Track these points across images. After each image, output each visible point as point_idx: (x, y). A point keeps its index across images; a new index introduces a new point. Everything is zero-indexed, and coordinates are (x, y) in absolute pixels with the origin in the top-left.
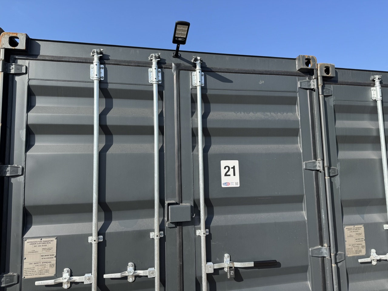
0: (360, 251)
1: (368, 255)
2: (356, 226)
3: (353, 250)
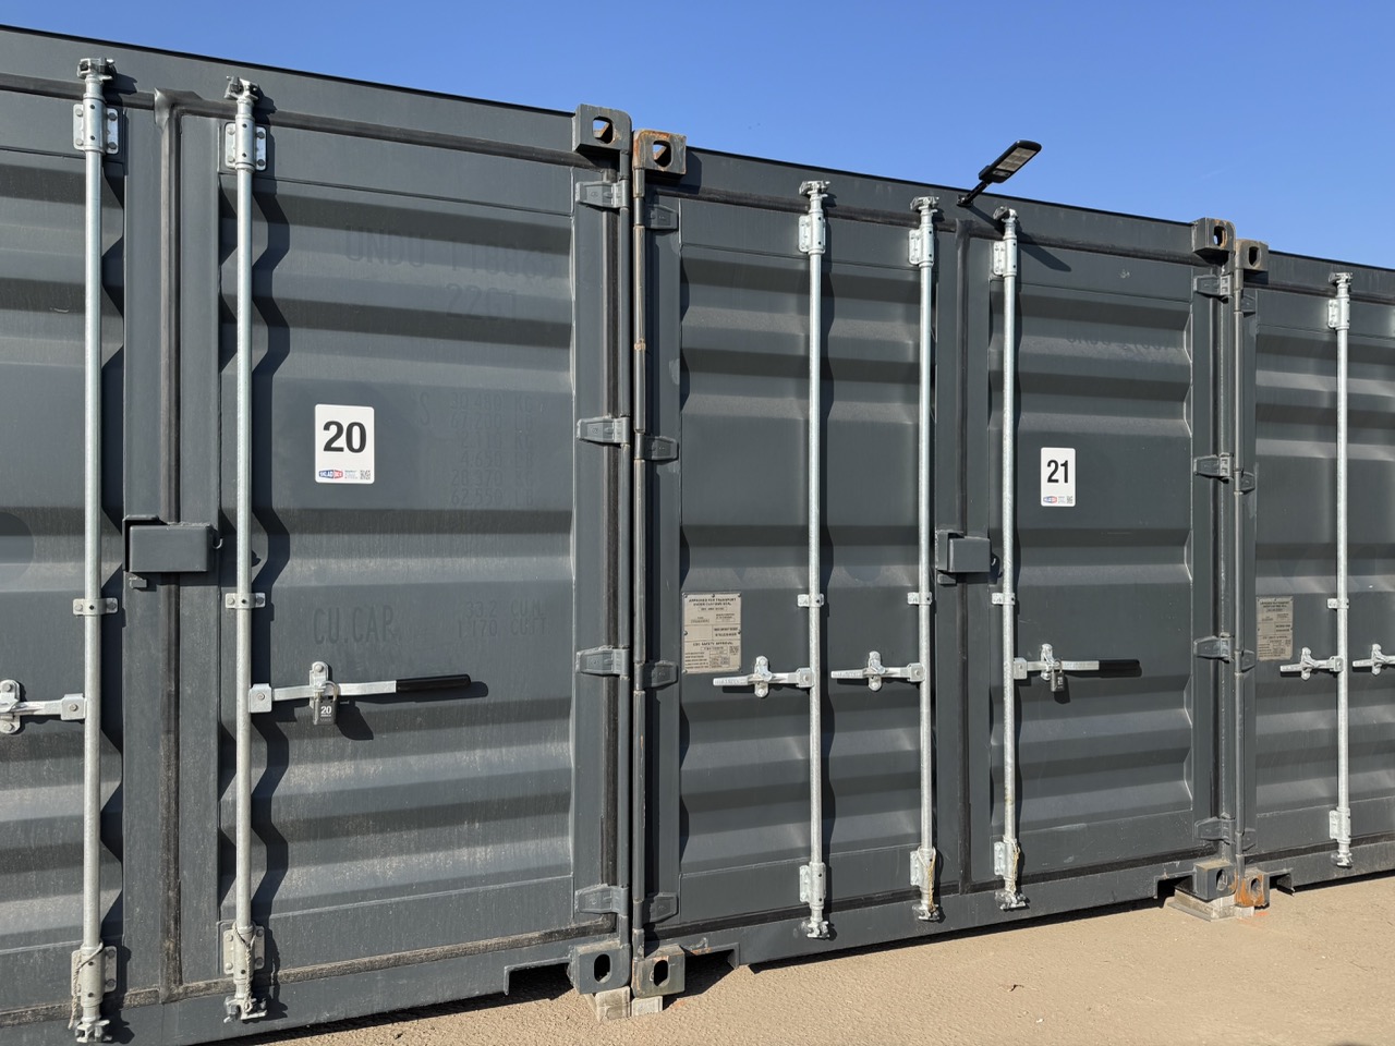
0: (1283, 651)
1: (1296, 660)
2: (1279, 600)
3: (1271, 647)
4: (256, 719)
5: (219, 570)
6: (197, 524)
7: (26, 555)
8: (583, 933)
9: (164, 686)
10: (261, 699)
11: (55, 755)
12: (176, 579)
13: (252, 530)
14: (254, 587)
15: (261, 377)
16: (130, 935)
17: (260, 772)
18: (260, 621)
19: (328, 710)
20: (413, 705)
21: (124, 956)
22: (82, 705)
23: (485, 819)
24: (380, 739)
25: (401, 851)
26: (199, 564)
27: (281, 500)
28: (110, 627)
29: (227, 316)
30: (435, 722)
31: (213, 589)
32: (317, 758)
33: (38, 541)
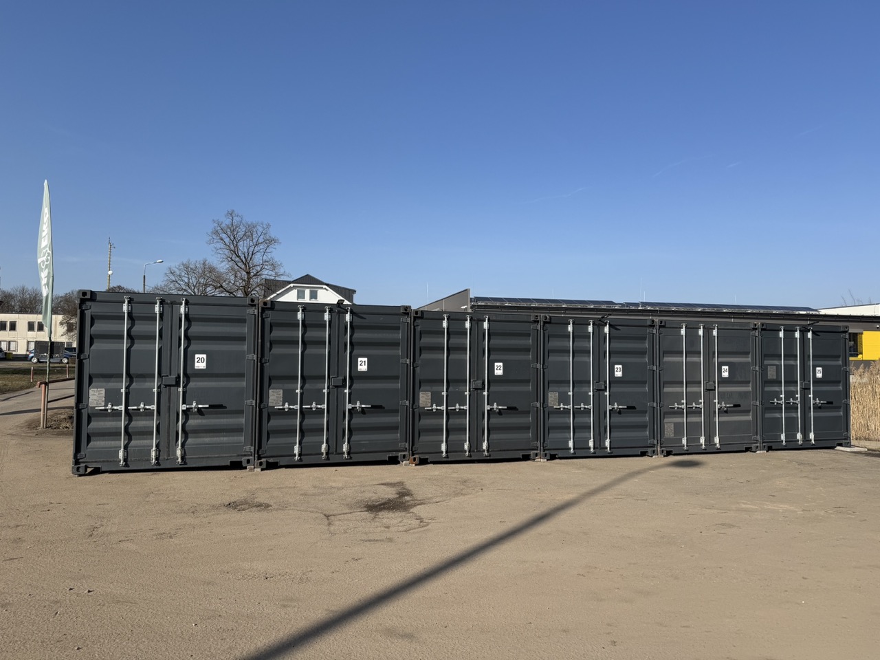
4: (183, 411)
5: (178, 385)
6: (174, 376)
7: (145, 382)
8: (245, 455)
9: (167, 405)
10: (184, 407)
11: (149, 416)
12: (170, 386)
13: (183, 377)
14: (183, 387)
15: (185, 350)
16: (161, 447)
17: (184, 421)
18: (184, 393)
19: (196, 410)
20: (212, 410)
21: (160, 451)
22: (154, 407)
23: (226, 432)
24: (206, 416)
25: (210, 437)
26: (174, 383)
27: (189, 372)
28: (159, 394)
29: (180, 339)
30: (216, 413)
31: (176, 388)
32: (194, 419)
33: (147, 379)
